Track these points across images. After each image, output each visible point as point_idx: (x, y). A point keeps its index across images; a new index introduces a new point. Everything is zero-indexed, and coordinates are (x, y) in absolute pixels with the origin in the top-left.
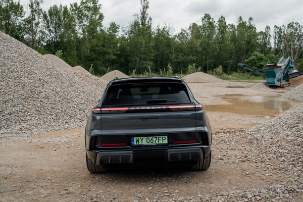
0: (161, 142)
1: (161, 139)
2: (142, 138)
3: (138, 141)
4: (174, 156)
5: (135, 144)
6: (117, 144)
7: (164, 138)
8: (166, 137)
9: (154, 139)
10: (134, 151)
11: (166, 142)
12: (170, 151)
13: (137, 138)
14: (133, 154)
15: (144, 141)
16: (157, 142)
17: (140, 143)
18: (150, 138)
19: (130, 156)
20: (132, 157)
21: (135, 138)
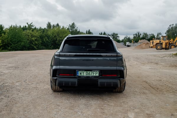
0: (94, 75)
1: (95, 73)
2: (83, 72)
3: (81, 74)
4: (102, 84)
5: (79, 75)
6: (69, 75)
7: (97, 73)
8: (98, 72)
9: (91, 73)
10: (78, 79)
11: (98, 75)
12: (100, 81)
13: (81, 72)
14: (78, 81)
15: (84, 74)
16: (92, 75)
17: (82, 75)
18: (88, 72)
19: (76, 82)
20: (77, 83)
21: (79, 72)
